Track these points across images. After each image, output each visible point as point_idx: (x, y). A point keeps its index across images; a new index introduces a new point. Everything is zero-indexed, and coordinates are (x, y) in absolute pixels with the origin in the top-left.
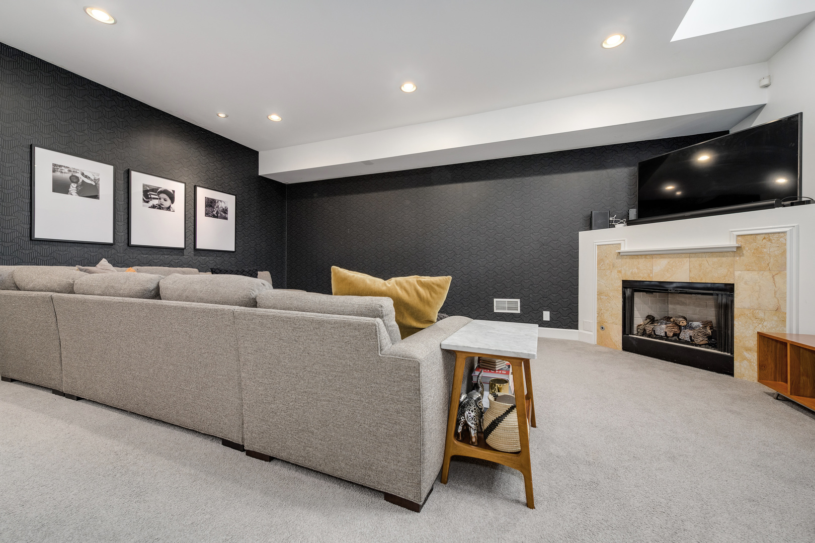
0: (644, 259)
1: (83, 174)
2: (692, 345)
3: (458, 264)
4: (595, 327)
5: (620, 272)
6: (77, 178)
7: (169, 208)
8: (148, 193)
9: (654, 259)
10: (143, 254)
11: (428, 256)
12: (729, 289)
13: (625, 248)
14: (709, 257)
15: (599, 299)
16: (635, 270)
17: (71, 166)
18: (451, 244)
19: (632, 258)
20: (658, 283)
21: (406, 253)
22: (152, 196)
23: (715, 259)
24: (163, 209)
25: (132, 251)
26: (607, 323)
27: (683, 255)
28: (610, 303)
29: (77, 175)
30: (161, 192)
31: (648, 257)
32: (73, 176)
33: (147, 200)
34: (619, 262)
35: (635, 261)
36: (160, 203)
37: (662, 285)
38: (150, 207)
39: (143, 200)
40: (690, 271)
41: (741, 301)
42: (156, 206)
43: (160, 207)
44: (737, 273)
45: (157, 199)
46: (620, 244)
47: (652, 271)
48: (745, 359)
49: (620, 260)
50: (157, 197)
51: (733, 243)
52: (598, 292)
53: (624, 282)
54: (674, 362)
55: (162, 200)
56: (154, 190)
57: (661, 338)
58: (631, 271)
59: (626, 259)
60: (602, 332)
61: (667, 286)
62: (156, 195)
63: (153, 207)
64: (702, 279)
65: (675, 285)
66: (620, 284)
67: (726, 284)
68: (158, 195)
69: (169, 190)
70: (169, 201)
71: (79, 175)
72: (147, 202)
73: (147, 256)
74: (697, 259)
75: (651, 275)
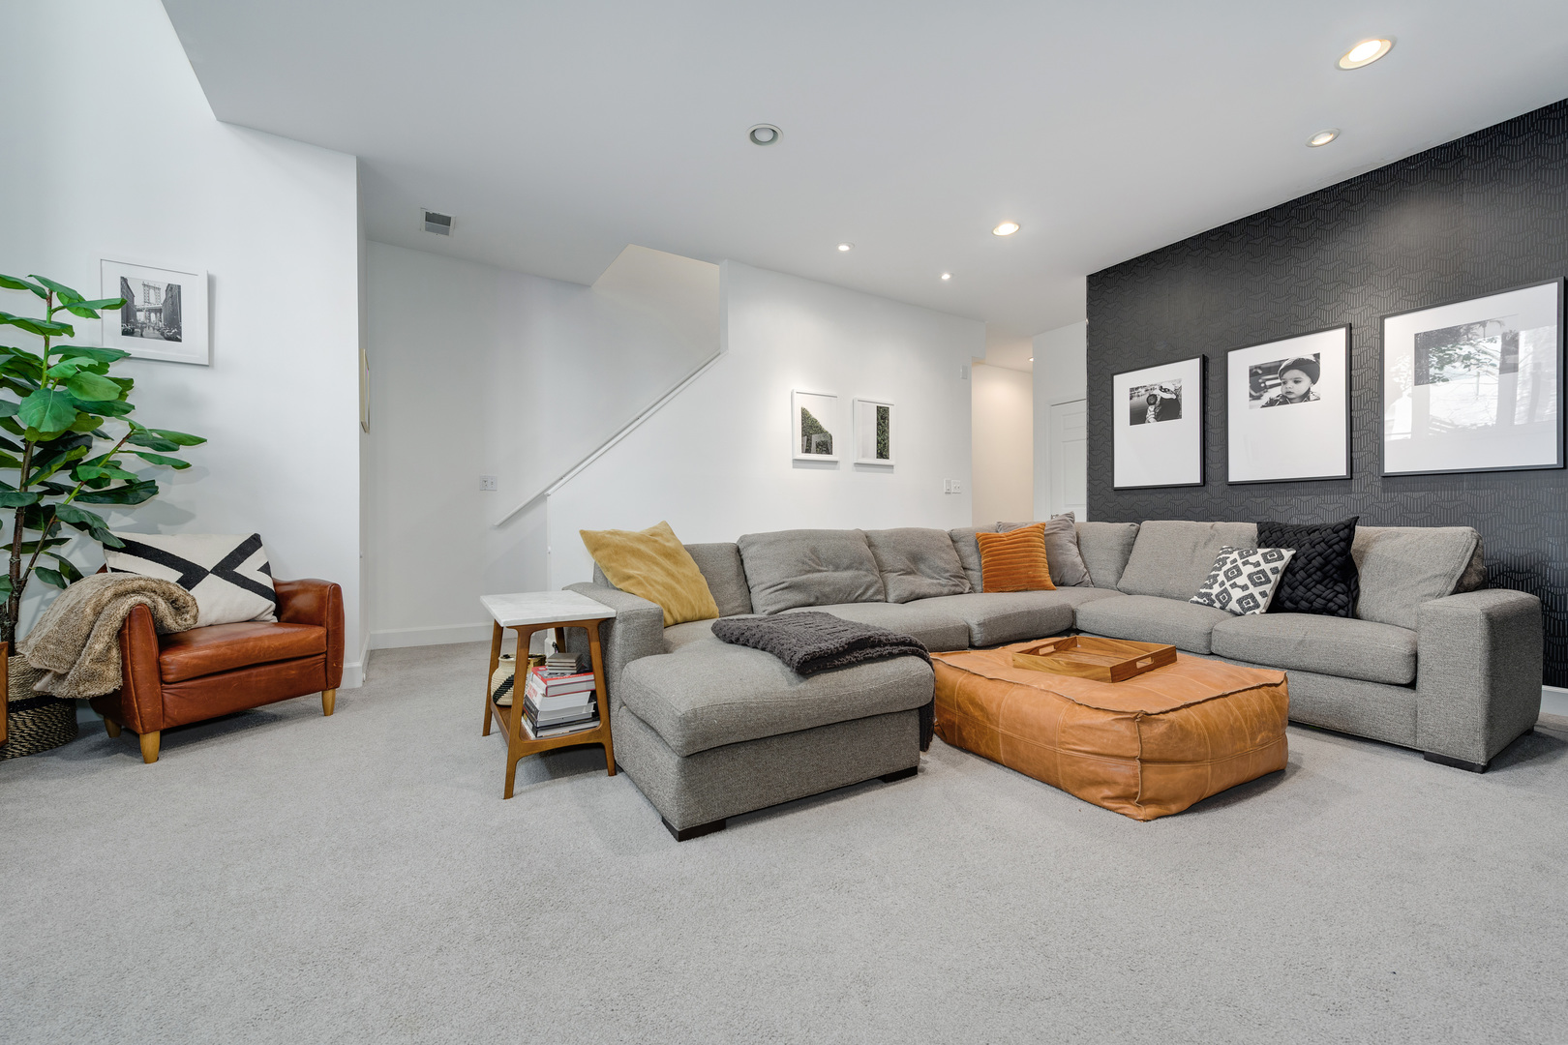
1: (1161, 388)
6: (1155, 396)
7: (1305, 397)
8: (1260, 381)
10: (1254, 496)
17: (1147, 383)
22: (1268, 383)
24: (1291, 401)
25: (1236, 493)
29: (1155, 392)
30: (1288, 368)
32: (1150, 395)
33: (1258, 394)
36: (1285, 391)
38: (1263, 406)
39: (1251, 395)
42: (1277, 400)
43: (1285, 400)
45: (1279, 384)
50: (1279, 381)
55: (1290, 384)
56: (1272, 369)
62: (1277, 378)
63: (1272, 403)
68: (1281, 377)
69: (1305, 357)
70: (1306, 381)
71: (1157, 392)
72: (1259, 398)
73: (1263, 499)
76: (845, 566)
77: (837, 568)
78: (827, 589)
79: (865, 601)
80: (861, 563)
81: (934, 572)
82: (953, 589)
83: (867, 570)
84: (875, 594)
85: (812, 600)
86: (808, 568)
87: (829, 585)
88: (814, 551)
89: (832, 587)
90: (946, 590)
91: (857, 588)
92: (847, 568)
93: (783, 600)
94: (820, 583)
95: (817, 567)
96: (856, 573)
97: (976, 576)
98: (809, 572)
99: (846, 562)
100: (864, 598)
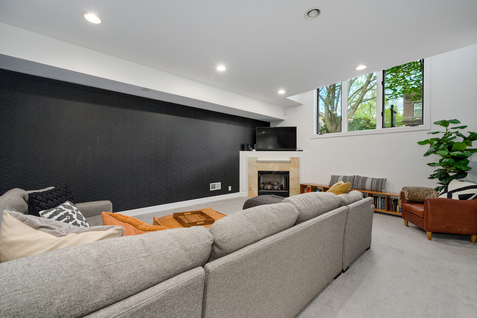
2: (278, 190)
3: (193, 166)
4: (247, 190)
5: (257, 168)
9: (269, 163)
11: (174, 161)
12: (288, 173)
13: (259, 159)
15: (249, 178)
16: (263, 167)
18: (189, 154)
20: (270, 172)
21: (159, 159)
23: (285, 164)
26: (252, 188)
27: (277, 163)
28: (253, 180)
31: (267, 163)
34: (257, 164)
35: (263, 164)
41: (291, 176)
44: (290, 168)
46: (257, 157)
47: (268, 167)
48: (292, 192)
51: (289, 160)
53: (258, 171)
57: (269, 190)
58: (261, 167)
59: (259, 163)
60: (250, 191)
61: (273, 172)
64: (282, 170)
65: (274, 172)
67: (287, 171)
74: (281, 164)
75: (268, 169)
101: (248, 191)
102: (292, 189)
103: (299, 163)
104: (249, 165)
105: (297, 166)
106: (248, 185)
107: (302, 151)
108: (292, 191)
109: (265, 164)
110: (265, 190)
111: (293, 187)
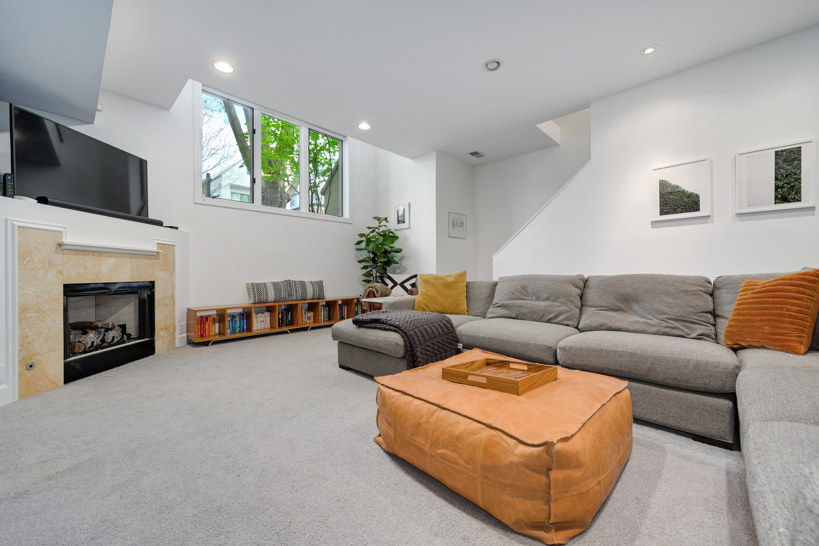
0: (92, 257)
5: (61, 272)
9: (102, 258)
12: (152, 285)
13: (68, 240)
14: (143, 259)
15: (22, 319)
16: (82, 270)
19: (78, 254)
20: (103, 285)
23: (146, 261)
26: (39, 354)
27: (126, 255)
28: (44, 322)
31: (96, 254)
34: (59, 257)
35: (80, 258)
37: (107, 286)
40: (131, 271)
41: (158, 294)
44: (157, 272)
46: (60, 232)
47: (98, 271)
49: (61, 256)
51: (154, 248)
52: (20, 308)
53: (65, 286)
54: (118, 366)
57: (95, 349)
58: (76, 271)
59: (69, 254)
60: (29, 374)
61: (112, 288)
64: (139, 278)
65: (118, 286)
66: (61, 290)
67: (151, 282)
74: (135, 260)
75: (99, 276)
76: (544, 298)
77: (538, 299)
78: (525, 311)
79: (557, 323)
80: (558, 298)
81: (649, 313)
82: (667, 330)
83: (562, 302)
84: (564, 319)
85: (514, 315)
86: (516, 297)
87: (526, 308)
88: (524, 288)
89: (528, 310)
90: (654, 329)
91: (550, 313)
92: (545, 300)
93: (496, 313)
94: (520, 306)
95: (523, 297)
96: (552, 303)
97: (723, 325)
98: (516, 299)
99: (545, 295)
100: (555, 321)
101: (20, 375)
102: (162, 329)
103: (174, 258)
104: (22, 257)
105: (170, 267)
106: (17, 348)
107: (177, 228)
108: (162, 333)
109: (89, 260)
110: (84, 352)
111: (162, 325)
